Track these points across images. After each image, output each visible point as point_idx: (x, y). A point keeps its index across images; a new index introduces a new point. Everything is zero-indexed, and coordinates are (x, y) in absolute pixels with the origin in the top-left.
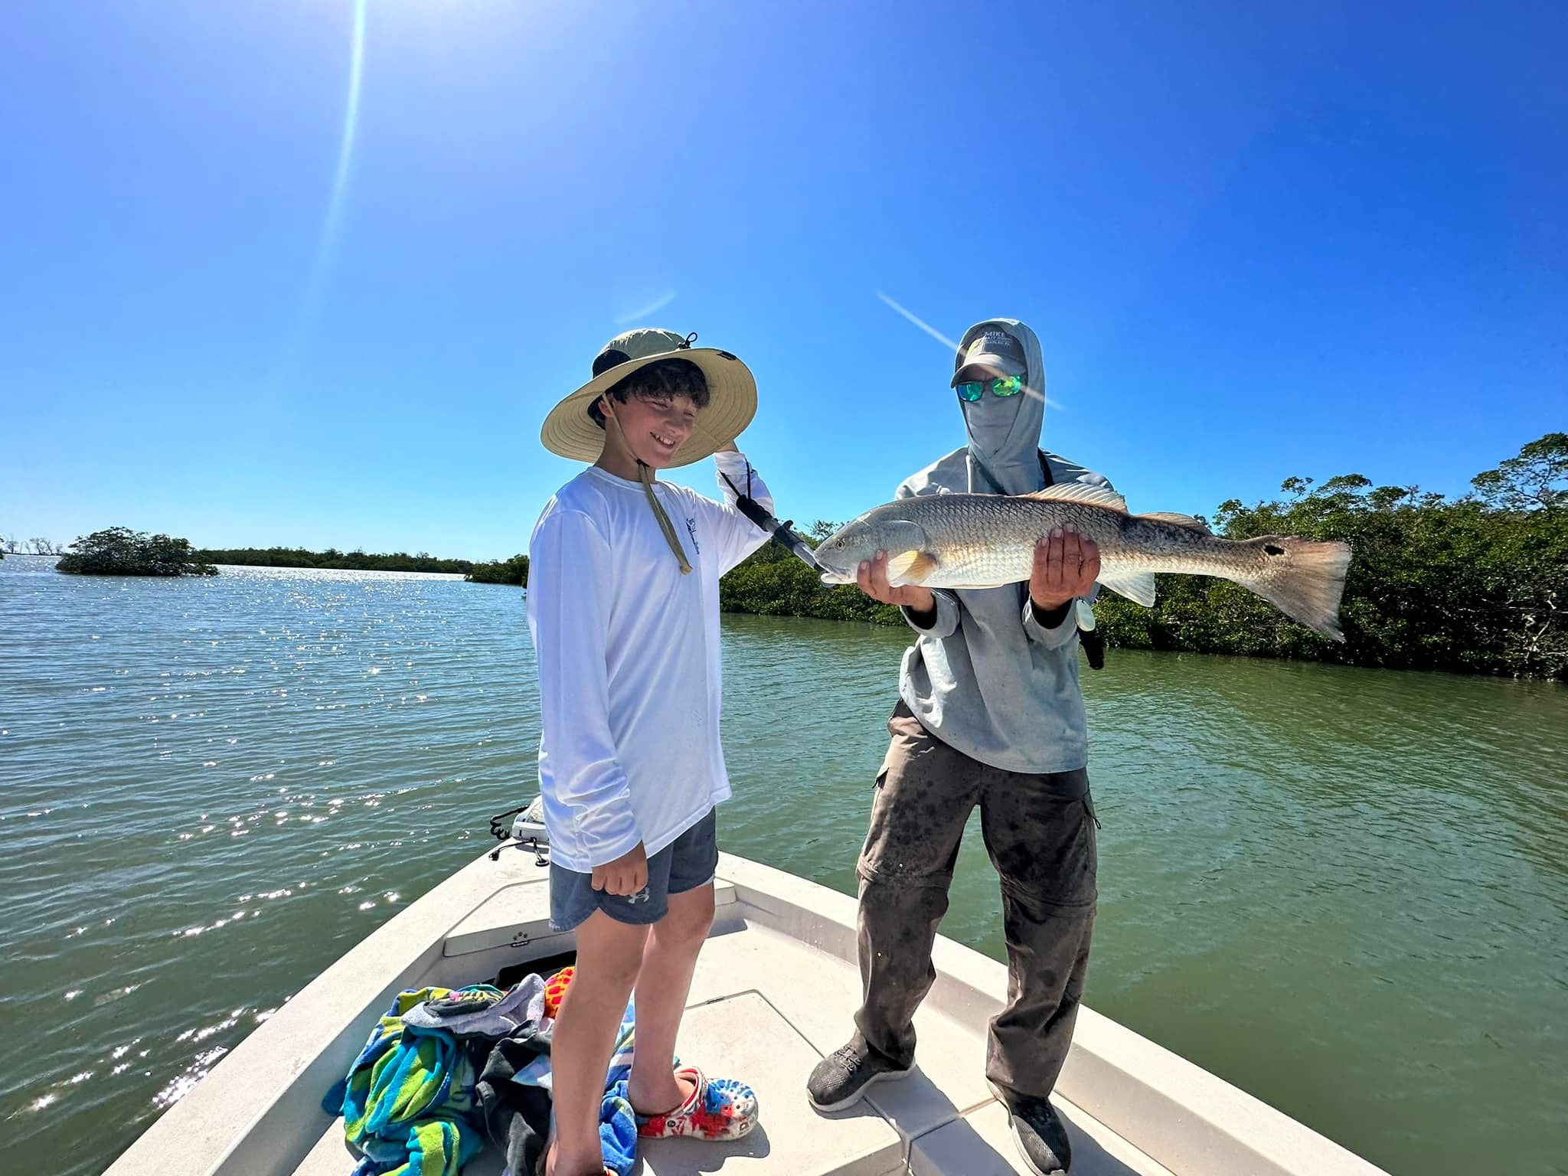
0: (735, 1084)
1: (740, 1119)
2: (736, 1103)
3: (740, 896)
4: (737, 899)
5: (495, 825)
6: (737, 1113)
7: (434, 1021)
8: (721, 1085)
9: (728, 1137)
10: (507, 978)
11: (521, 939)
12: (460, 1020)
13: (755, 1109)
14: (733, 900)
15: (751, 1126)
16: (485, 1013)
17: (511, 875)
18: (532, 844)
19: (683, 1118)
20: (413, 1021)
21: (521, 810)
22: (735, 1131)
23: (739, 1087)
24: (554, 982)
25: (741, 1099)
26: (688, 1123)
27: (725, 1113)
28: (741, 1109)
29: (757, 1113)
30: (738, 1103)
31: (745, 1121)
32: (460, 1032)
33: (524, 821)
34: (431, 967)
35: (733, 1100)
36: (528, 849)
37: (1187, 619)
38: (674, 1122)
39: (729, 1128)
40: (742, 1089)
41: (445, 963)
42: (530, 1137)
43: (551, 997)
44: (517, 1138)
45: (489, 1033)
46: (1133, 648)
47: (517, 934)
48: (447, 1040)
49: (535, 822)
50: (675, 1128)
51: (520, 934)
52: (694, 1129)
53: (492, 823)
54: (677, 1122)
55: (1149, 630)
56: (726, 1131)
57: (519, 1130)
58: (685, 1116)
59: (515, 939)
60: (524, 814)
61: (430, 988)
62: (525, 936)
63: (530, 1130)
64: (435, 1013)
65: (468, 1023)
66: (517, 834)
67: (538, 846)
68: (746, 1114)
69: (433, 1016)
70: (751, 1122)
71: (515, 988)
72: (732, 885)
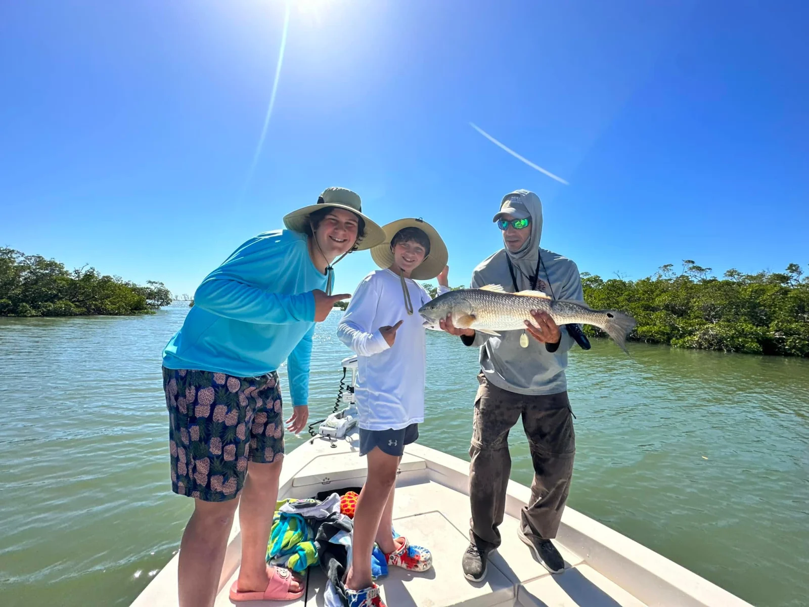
0: (422, 548)
1: (424, 562)
2: (421, 555)
3: (429, 466)
4: (427, 467)
5: (311, 428)
6: (422, 559)
7: (294, 511)
8: (416, 547)
9: (417, 569)
10: (322, 496)
11: (326, 481)
12: (305, 510)
13: (430, 559)
14: (425, 467)
15: (429, 567)
16: (315, 508)
17: (320, 451)
18: (328, 438)
19: (397, 556)
20: (285, 510)
21: (322, 421)
22: (421, 567)
23: (424, 549)
24: (343, 498)
25: (424, 553)
26: (399, 560)
27: (416, 558)
28: (424, 557)
29: (431, 560)
30: (423, 556)
31: (426, 563)
32: (305, 515)
33: (324, 426)
34: (287, 491)
35: (420, 553)
36: (327, 440)
37: (791, 335)
38: (393, 557)
39: (418, 565)
40: (425, 550)
41: (294, 489)
42: (339, 566)
43: (343, 504)
44: (333, 566)
45: (317, 516)
46: (746, 353)
47: (325, 478)
48: (301, 518)
49: (329, 427)
50: (393, 560)
51: (326, 478)
52: (402, 563)
53: (309, 427)
54: (394, 557)
55: (758, 341)
56: (417, 566)
57: (334, 564)
58: (398, 555)
59: (324, 480)
60: (324, 423)
61: (288, 499)
62: (328, 479)
63: (338, 563)
64: (294, 507)
65: (308, 512)
66: (321, 432)
67: (331, 438)
68: (425, 561)
69: (293, 508)
70: (428, 564)
71: (328, 499)
72: (424, 460)
